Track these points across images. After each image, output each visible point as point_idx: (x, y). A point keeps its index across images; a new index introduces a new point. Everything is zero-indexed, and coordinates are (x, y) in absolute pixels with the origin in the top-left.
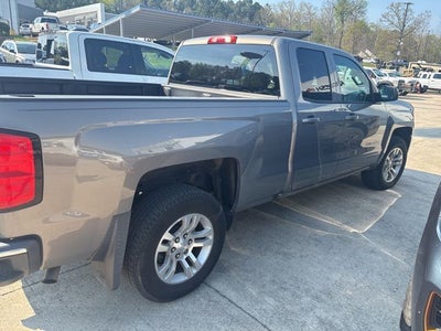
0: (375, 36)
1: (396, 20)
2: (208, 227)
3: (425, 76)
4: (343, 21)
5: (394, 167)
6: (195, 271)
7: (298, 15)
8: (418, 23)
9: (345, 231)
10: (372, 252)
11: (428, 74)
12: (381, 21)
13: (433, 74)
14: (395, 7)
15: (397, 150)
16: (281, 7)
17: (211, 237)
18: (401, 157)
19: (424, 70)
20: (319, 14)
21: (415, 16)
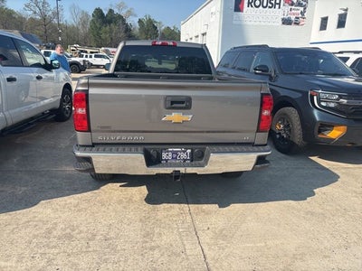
12: (24, 9)
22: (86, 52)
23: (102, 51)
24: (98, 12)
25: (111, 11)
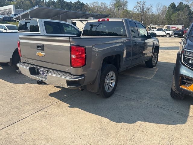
0: (132, 15)
1: (139, 9)
2: (114, 76)
3: (153, 31)
4: (119, 10)
5: (155, 60)
6: (112, 89)
7: (100, 8)
8: (148, 9)
9: (146, 79)
10: (156, 82)
11: (155, 29)
12: (134, 9)
13: (156, 30)
14: (139, 3)
15: (156, 54)
16: (93, 4)
17: (115, 79)
18: (157, 56)
19: (153, 28)
20: (109, 7)
21: (147, 6)
22: (155, 28)
23: (165, 27)
24: (173, 5)
25: (181, 3)
